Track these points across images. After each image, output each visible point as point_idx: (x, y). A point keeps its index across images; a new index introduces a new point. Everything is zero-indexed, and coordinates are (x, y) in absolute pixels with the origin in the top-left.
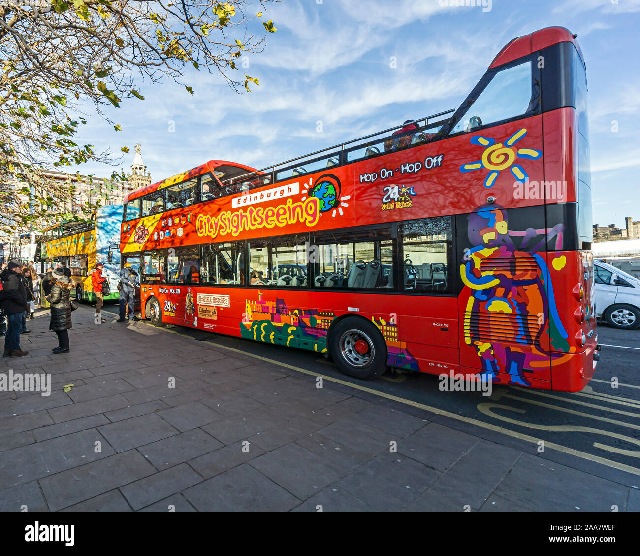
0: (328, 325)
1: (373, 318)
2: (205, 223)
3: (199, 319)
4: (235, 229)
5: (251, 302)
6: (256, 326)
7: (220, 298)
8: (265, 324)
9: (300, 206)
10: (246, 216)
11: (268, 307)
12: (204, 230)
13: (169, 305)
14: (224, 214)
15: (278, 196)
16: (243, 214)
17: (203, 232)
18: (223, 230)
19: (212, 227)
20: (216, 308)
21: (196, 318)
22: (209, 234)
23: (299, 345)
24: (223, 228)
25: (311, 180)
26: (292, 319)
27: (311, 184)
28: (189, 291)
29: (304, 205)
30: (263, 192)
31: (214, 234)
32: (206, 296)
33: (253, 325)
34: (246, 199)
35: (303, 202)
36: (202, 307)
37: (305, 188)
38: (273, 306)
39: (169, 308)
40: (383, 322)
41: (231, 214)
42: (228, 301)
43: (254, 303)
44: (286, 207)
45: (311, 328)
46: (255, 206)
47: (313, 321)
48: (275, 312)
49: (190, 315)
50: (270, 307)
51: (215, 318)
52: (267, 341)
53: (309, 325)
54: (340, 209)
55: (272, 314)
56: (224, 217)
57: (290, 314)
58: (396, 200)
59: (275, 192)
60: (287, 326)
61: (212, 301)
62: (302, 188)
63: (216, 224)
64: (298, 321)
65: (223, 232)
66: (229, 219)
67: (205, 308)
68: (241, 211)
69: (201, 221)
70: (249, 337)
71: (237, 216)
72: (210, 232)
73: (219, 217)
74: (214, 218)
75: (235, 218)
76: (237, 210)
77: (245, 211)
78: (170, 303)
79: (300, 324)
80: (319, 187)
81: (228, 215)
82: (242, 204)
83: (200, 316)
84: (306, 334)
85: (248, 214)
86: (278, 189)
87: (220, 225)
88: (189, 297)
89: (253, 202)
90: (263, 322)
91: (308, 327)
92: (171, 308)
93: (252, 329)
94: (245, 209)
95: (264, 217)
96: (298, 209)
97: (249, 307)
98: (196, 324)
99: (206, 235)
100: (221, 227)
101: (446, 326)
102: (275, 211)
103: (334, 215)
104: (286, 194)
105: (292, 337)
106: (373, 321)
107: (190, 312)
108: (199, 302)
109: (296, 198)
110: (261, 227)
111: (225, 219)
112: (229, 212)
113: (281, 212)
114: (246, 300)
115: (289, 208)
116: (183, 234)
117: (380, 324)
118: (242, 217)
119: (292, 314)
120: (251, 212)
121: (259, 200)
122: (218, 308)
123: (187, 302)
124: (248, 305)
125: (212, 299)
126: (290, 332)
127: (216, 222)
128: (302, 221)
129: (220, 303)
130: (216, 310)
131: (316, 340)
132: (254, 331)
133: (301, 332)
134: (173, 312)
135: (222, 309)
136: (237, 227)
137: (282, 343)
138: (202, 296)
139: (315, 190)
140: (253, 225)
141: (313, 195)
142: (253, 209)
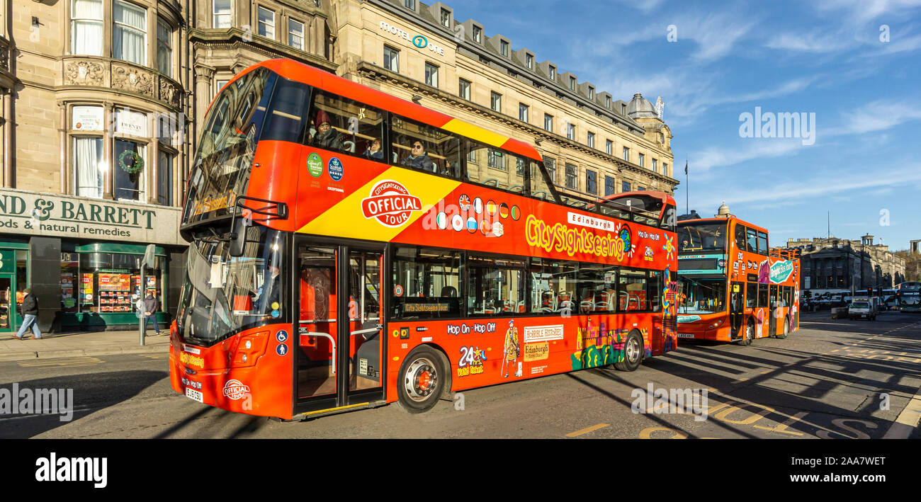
2: (537, 229)
4: (570, 249)
10: (580, 237)
15: (602, 228)
17: (534, 240)
19: (546, 238)
21: (520, 364)
22: (543, 246)
24: (559, 243)
28: (511, 325)
31: (548, 247)
32: (536, 330)
36: (530, 345)
49: (511, 362)
56: (559, 229)
61: (544, 334)
62: (616, 229)
63: (552, 236)
65: (559, 248)
67: (534, 346)
71: (573, 233)
72: (544, 243)
75: (571, 235)
77: (579, 232)
78: (475, 350)
85: (581, 235)
87: (556, 238)
94: (580, 228)
95: (593, 243)
99: (538, 246)
100: (556, 242)
102: (601, 240)
108: (527, 339)
109: (613, 234)
110: (591, 252)
111: (561, 232)
112: (565, 226)
122: (551, 342)
123: (507, 342)
125: (544, 332)
127: (551, 233)
128: (616, 256)
130: (548, 346)
136: (572, 246)
138: (531, 331)
140: (586, 249)
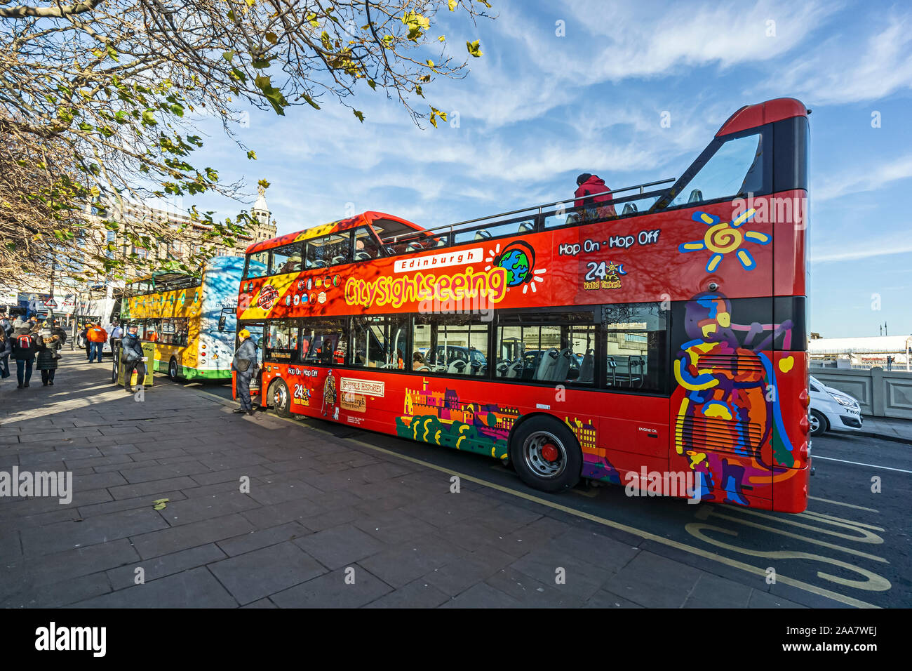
0: (510, 425)
1: (567, 418)
3: (341, 410)
5: (412, 392)
6: (418, 422)
7: (372, 385)
8: (430, 420)
9: (483, 277)
11: (434, 400)
12: (355, 297)
13: (301, 390)
14: (383, 280)
16: (408, 281)
18: (381, 300)
20: (365, 398)
23: (472, 448)
25: (498, 246)
26: (465, 415)
27: (498, 251)
29: (487, 277)
30: (436, 257)
33: (414, 421)
34: (413, 263)
35: (487, 272)
37: (490, 256)
38: (441, 399)
39: (301, 394)
40: (579, 423)
41: (393, 280)
42: (383, 389)
43: (416, 393)
44: (464, 277)
45: (489, 427)
46: (425, 272)
47: (491, 419)
48: (443, 405)
50: (438, 400)
51: (363, 410)
52: (431, 442)
53: (487, 425)
54: (533, 284)
55: (440, 408)
57: (463, 409)
58: (602, 278)
59: (452, 258)
60: (458, 424)
64: (472, 418)
66: (389, 286)
68: (406, 277)
69: (352, 287)
70: (408, 436)
73: (376, 283)
74: (369, 283)
76: (401, 275)
79: (475, 422)
80: (508, 255)
81: (388, 281)
82: (408, 269)
83: (343, 407)
84: (481, 435)
86: (456, 254)
88: (329, 381)
89: (422, 267)
90: (426, 417)
91: (485, 426)
92: (304, 394)
93: (412, 426)
96: (480, 280)
97: (410, 398)
98: (336, 416)
101: (655, 431)
103: (525, 291)
104: (465, 261)
105: (464, 437)
106: (567, 422)
107: (329, 400)
113: (458, 282)
114: (407, 389)
115: (468, 278)
116: (325, 300)
117: (575, 426)
118: (407, 284)
119: (465, 409)
120: (419, 280)
121: (430, 266)
124: (408, 395)
126: (461, 432)
129: (371, 392)
131: (495, 442)
132: (415, 429)
133: (475, 432)
134: (306, 400)
135: (373, 399)
137: (449, 444)
139: (503, 259)
141: (500, 264)
142: (422, 276)
